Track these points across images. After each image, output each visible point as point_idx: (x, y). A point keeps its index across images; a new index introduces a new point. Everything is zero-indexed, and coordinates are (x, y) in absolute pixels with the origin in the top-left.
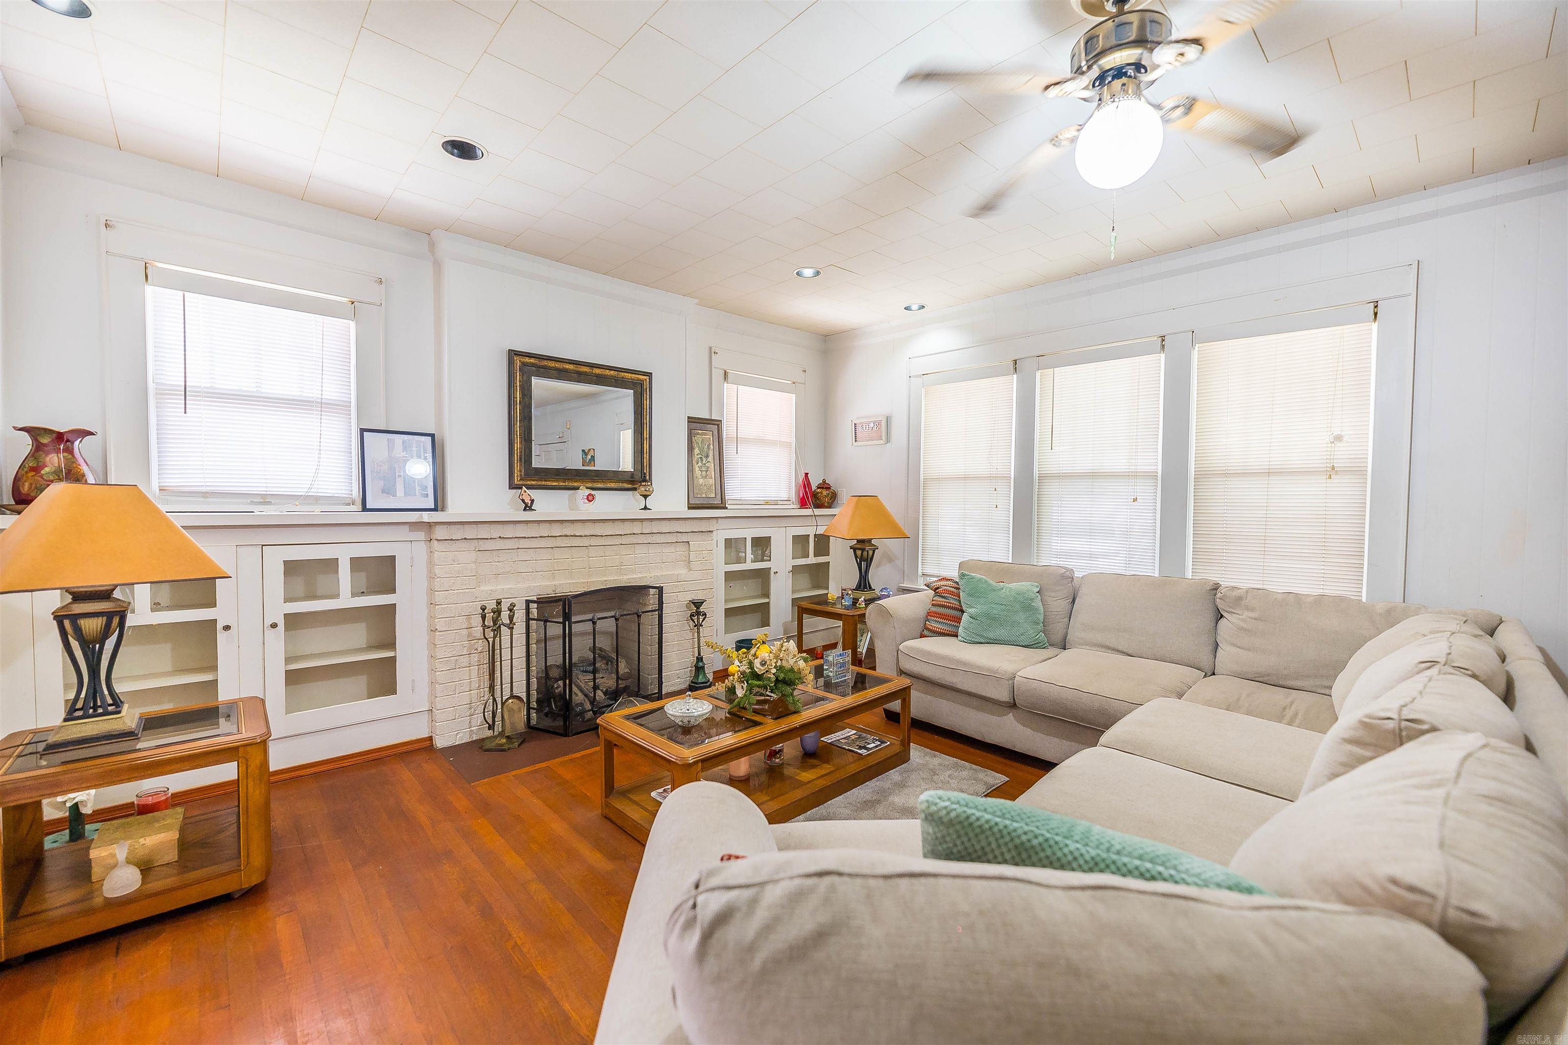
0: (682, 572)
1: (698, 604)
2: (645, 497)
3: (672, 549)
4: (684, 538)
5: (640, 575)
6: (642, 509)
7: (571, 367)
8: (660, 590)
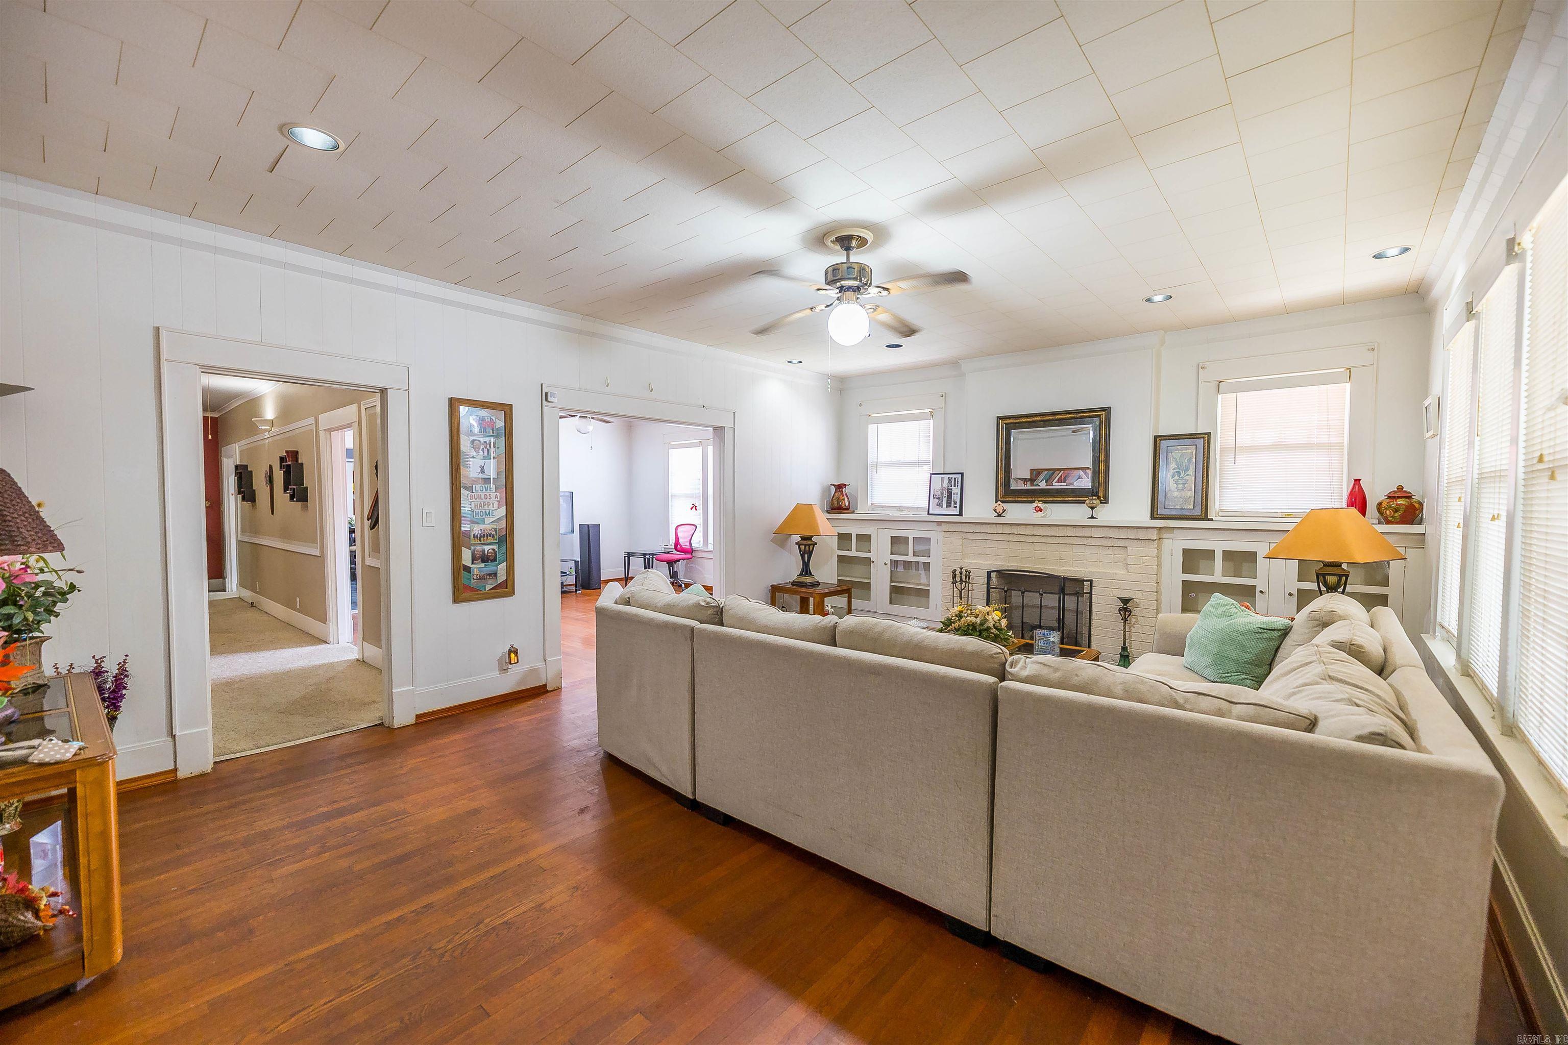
0: (1120, 572)
1: (1125, 601)
2: (1092, 508)
3: (1110, 551)
4: (1122, 543)
5: (1077, 569)
6: (1089, 518)
7: (1038, 418)
8: (1091, 581)
